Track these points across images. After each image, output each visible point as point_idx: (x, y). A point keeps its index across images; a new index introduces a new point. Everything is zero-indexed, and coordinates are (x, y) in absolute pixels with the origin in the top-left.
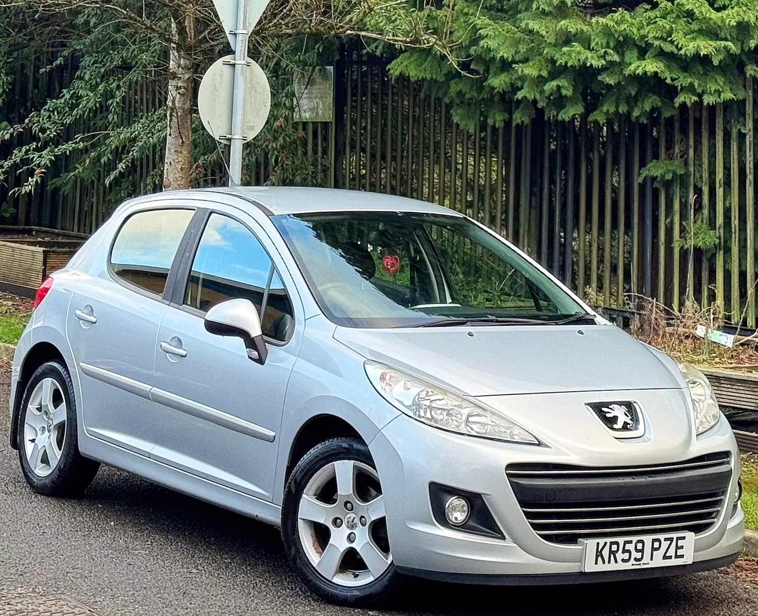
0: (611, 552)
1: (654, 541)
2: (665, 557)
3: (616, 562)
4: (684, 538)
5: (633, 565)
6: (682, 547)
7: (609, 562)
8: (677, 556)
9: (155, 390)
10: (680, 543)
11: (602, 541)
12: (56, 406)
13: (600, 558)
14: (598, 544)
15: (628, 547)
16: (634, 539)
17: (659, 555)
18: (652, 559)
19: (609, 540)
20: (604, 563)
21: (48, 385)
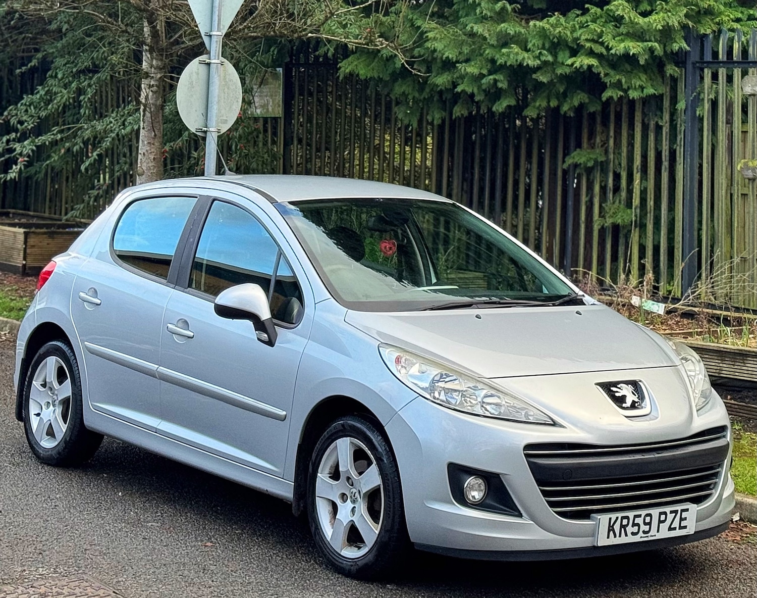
0: (623, 527)
1: (661, 514)
2: (670, 529)
3: (626, 535)
4: (687, 510)
5: (641, 537)
6: (685, 519)
8: (681, 528)
9: (162, 369)
10: (684, 515)
11: (613, 516)
12: (60, 383)
13: (611, 532)
14: (610, 519)
15: (637, 521)
17: (664, 527)
19: (620, 515)
20: (615, 536)
21: (52, 363)
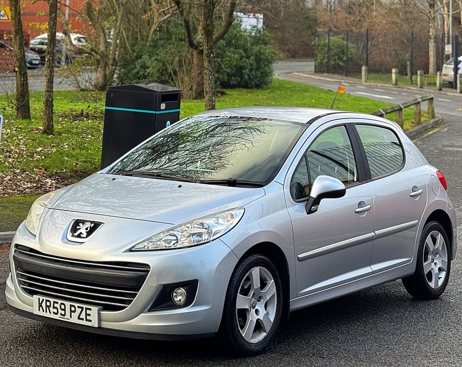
7: (46, 312)
15: (56, 305)
16: (60, 302)
18: (71, 317)
20: (43, 311)
